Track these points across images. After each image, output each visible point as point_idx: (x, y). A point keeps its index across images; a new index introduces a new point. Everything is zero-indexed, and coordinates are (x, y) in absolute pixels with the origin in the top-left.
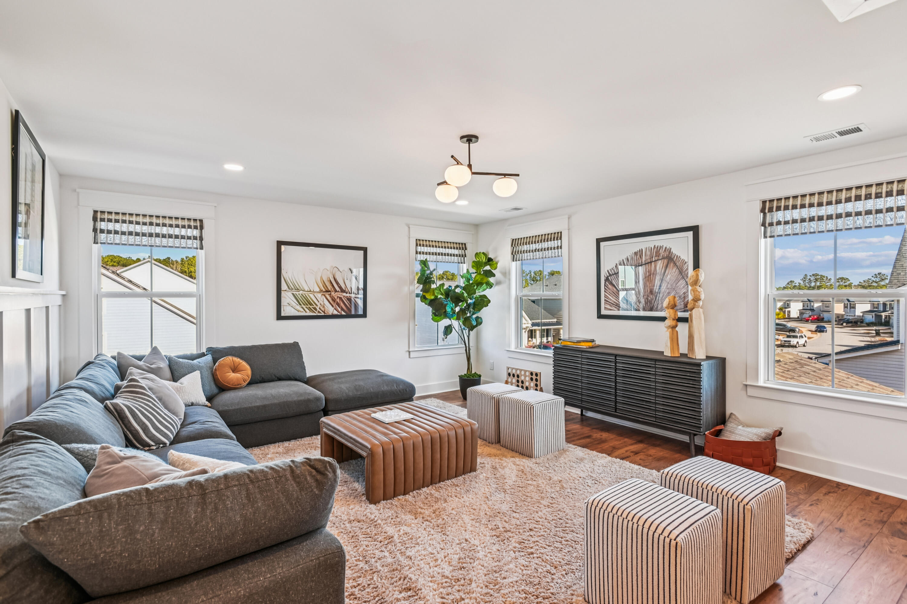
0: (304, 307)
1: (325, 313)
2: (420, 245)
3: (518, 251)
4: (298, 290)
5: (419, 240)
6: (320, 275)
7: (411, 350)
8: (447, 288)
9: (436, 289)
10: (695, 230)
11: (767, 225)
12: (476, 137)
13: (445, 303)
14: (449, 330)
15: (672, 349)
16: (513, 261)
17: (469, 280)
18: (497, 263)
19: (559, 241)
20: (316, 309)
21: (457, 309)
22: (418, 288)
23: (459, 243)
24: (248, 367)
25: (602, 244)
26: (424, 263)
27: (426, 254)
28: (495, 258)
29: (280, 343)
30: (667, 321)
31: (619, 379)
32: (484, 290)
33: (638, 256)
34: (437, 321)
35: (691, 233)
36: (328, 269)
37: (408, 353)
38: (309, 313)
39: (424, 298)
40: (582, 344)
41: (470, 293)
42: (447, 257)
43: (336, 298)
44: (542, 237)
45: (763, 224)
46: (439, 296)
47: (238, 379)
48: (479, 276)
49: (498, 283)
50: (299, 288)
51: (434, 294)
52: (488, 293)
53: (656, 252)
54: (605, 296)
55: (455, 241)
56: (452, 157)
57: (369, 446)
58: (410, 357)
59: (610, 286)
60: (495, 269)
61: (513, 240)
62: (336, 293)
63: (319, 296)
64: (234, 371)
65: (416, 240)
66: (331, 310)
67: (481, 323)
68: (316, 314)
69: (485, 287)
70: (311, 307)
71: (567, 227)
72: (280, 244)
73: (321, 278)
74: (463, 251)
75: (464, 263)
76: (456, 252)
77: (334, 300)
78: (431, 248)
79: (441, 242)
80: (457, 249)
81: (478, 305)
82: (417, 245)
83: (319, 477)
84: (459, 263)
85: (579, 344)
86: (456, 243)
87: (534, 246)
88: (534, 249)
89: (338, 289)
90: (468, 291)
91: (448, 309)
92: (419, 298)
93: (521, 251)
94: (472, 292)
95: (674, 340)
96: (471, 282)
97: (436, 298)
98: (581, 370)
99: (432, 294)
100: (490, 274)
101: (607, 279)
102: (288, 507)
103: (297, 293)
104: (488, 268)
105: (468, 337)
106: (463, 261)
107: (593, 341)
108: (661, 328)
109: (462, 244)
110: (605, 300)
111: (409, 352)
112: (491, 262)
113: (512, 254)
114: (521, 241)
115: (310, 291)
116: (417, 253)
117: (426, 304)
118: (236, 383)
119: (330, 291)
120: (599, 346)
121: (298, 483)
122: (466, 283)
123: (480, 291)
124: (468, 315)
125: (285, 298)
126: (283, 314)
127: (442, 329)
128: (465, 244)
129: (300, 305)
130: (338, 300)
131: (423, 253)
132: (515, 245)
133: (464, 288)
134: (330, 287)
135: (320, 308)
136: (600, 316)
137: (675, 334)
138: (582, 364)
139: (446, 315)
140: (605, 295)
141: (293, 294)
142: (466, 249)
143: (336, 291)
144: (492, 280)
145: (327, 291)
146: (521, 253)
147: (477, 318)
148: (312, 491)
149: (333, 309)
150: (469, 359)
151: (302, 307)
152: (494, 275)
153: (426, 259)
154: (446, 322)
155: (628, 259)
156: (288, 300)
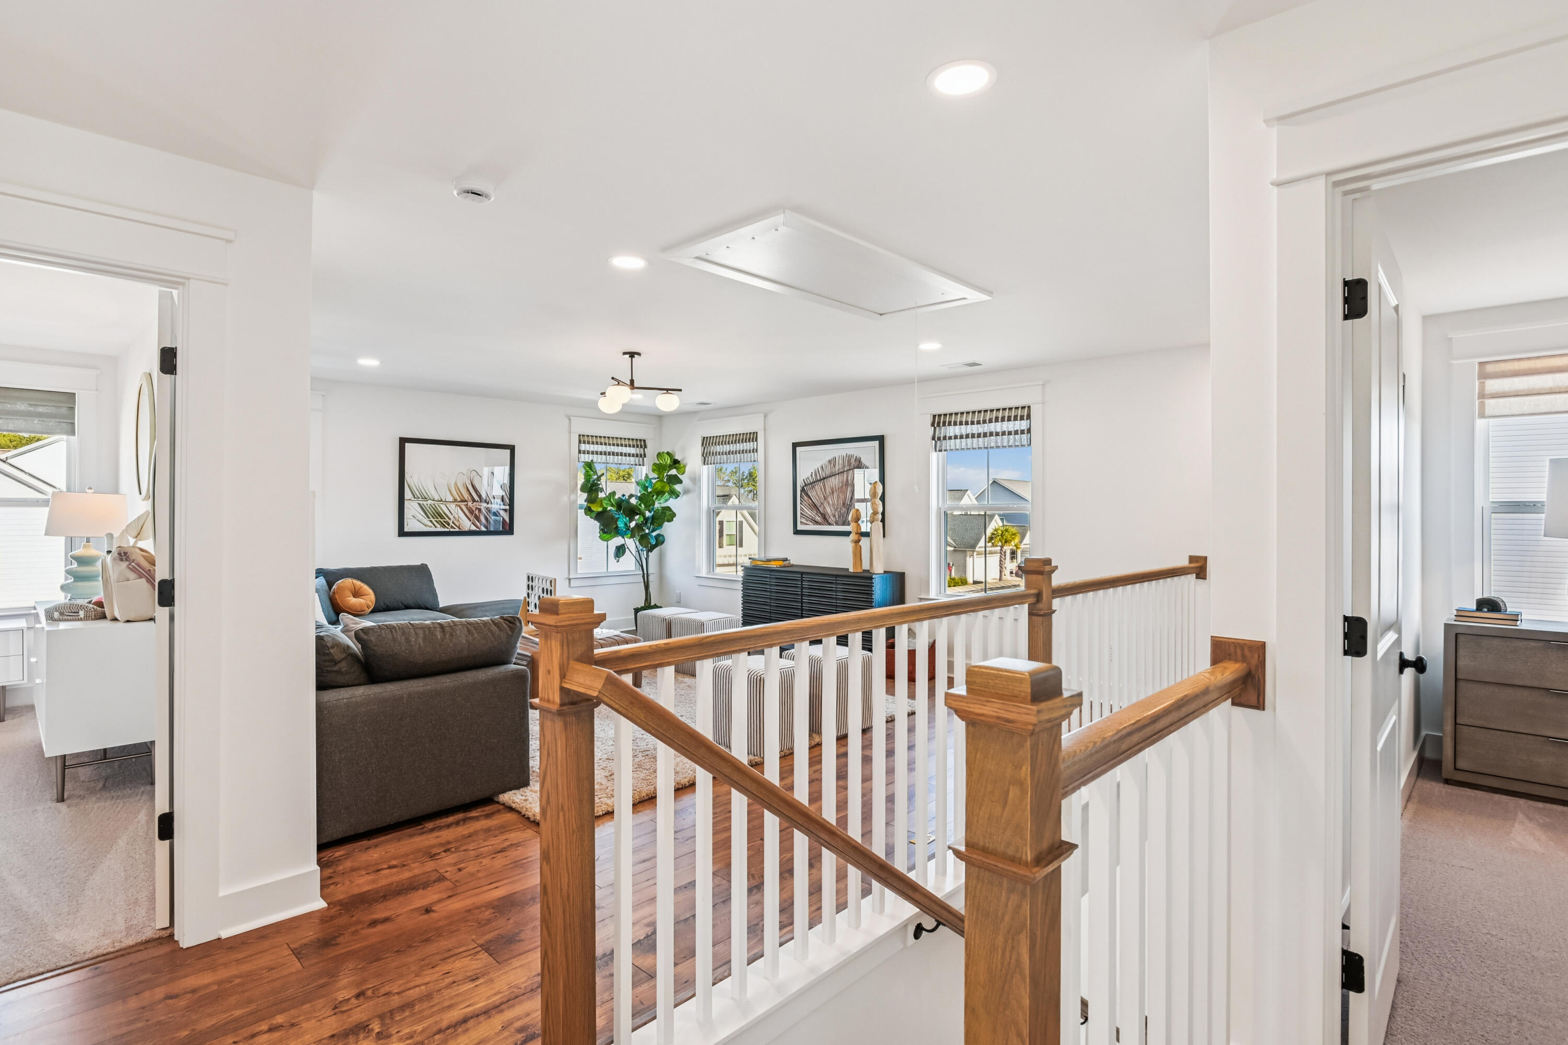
0: (433, 520)
1: (460, 529)
2: (584, 443)
3: (710, 453)
4: (425, 499)
5: (583, 436)
6: (454, 481)
7: (571, 577)
8: (619, 498)
9: (604, 498)
10: (881, 439)
11: (936, 439)
12: (639, 354)
13: (617, 516)
14: (621, 551)
15: (855, 565)
16: (704, 464)
17: (647, 487)
18: (685, 466)
19: (755, 443)
20: (449, 524)
21: (633, 524)
22: (582, 498)
23: (637, 440)
24: (371, 591)
25: (798, 449)
26: (589, 465)
27: (593, 453)
28: (683, 460)
29: (406, 565)
30: (851, 535)
31: (806, 599)
32: (667, 501)
33: (832, 465)
34: (607, 541)
35: (877, 442)
36: (464, 472)
37: (568, 580)
38: (440, 529)
39: (588, 511)
40: (772, 563)
41: (648, 504)
42: (620, 457)
43: (474, 509)
44: (736, 437)
45: (933, 438)
46: (609, 508)
47: (361, 604)
48: (659, 483)
49: (686, 492)
50: (427, 497)
51: (601, 505)
52: (672, 503)
53: (848, 461)
54: (802, 509)
55: (631, 437)
56: (613, 378)
57: (530, 655)
58: (570, 586)
59: (806, 498)
60: (683, 474)
61: (704, 438)
62: (475, 503)
63: (452, 506)
64: (354, 596)
65: (580, 435)
66: (467, 525)
67: (663, 542)
68: (448, 530)
69: (668, 497)
70: (442, 520)
71: (762, 426)
72: (403, 441)
73: (456, 484)
74: (642, 449)
75: (643, 465)
76: (632, 451)
77: (471, 512)
78: (600, 446)
79: (613, 438)
80: (634, 446)
81: (657, 519)
82: (580, 442)
83: (511, 625)
84: (636, 465)
85: (770, 563)
86: (633, 439)
87: (727, 448)
88: (728, 451)
89: (476, 498)
90: (645, 501)
91: (621, 524)
92: (583, 510)
93: (713, 453)
94: (650, 503)
95: (857, 554)
96: (649, 490)
97: (605, 511)
98: (770, 591)
99: (599, 505)
100: (676, 480)
101: (803, 490)
102: (493, 639)
103: (425, 503)
104: (673, 472)
105: (647, 559)
106: (641, 463)
107: (786, 560)
108: (846, 544)
109: (640, 440)
110: (801, 513)
111: (570, 580)
112: (677, 465)
113: (703, 455)
114: (713, 440)
115: (441, 501)
116: (580, 452)
117: (591, 518)
118: (359, 609)
119: (466, 501)
120: (793, 566)
121: (498, 627)
122: (643, 492)
123: (661, 501)
124: (647, 531)
125: (409, 509)
126: (406, 530)
127: (612, 551)
128: (644, 441)
129: (429, 518)
130: (477, 512)
131: (588, 452)
132: (706, 444)
133: (640, 499)
134: (466, 496)
135: (453, 522)
136: (797, 532)
137: (859, 548)
138: (770, 585)
139: (617, 532)
140: (801, 507)
141: (419, 504)
142: (645, 447)
143: (474, 501)
144: (678, 487)
145: (462, 501)
146: (713, 455)
147: (659, 535)
148: (507, 632)
149: (470, 523)
150: (647, 587)
151: (431, 521)
152: (680, 482)
153: (592, 461)
154: (618, 541)
155: (822, 467)
156: (413, 512)
